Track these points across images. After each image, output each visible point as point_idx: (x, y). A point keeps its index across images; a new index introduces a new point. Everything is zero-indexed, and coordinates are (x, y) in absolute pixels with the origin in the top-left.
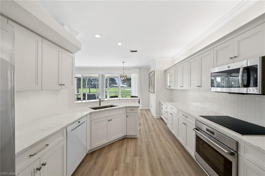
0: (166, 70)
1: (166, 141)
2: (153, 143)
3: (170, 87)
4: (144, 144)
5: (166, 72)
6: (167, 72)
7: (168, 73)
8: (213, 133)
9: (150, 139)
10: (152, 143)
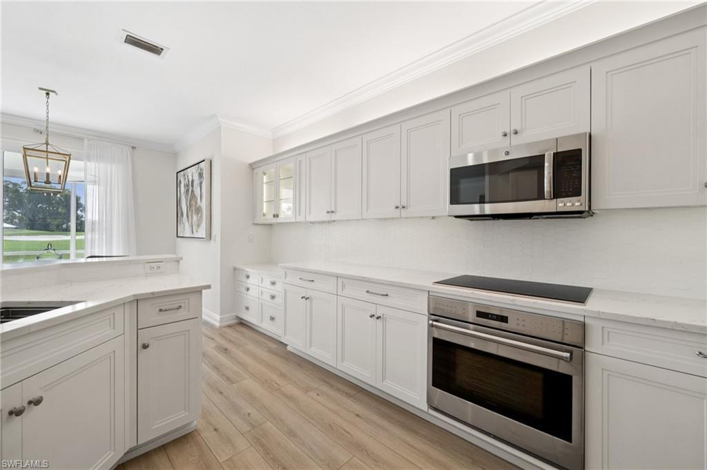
0: (255, 163)
1: (307, 391)
2: (271, 422)
3: (277, 216)
4: (242, 444)
5: (253, 169)
6: (260, 170)
7: (264, 174)
8: (504, 319)
9: (249, 409)
10: (269, 424)
